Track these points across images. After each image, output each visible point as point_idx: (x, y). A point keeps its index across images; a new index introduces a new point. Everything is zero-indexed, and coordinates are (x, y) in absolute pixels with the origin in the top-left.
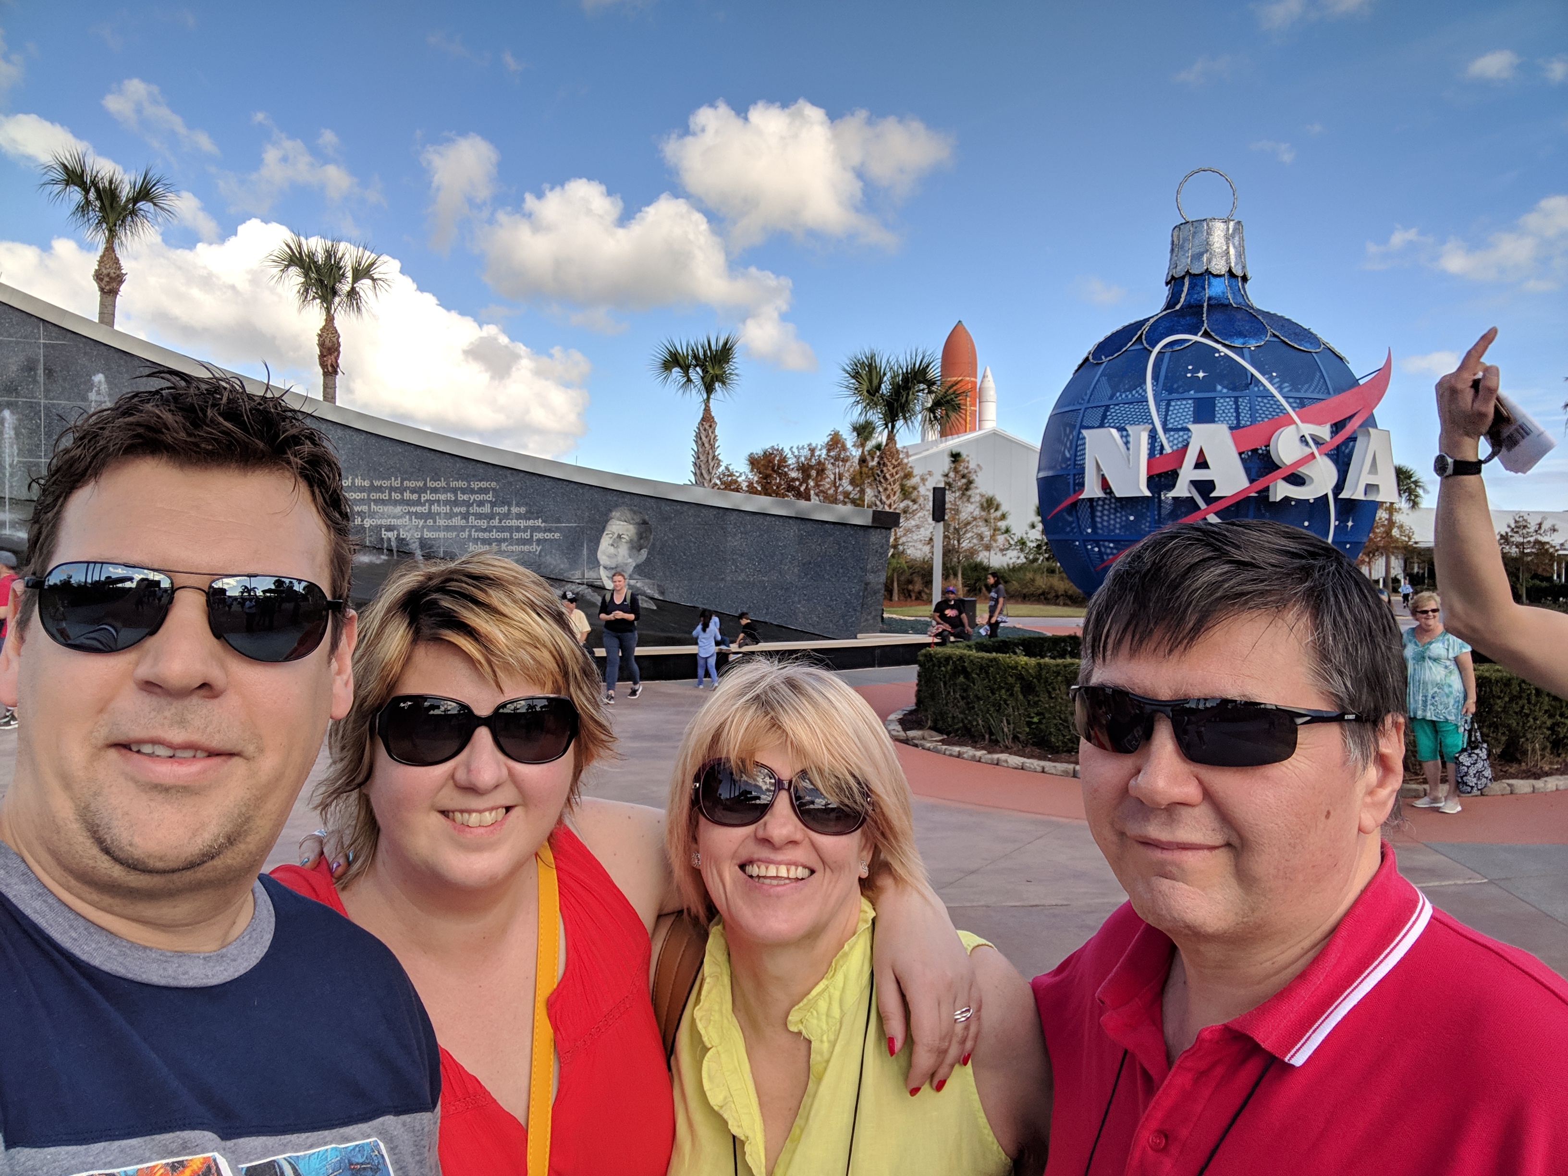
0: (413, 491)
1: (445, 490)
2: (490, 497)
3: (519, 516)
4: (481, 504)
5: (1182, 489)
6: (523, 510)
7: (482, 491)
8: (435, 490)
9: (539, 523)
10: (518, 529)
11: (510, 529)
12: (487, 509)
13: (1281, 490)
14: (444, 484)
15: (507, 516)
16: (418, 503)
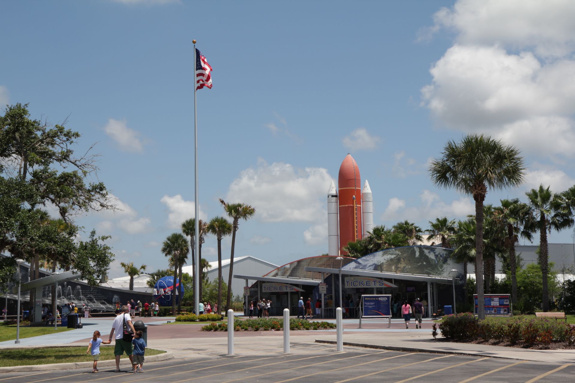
0: (84, 292)
1: (89, 292)
2: (96, 292)
3: (100, 295)
4: (94, 293)
5: (159, 294)
6: (101, 294)
7: (95, 292)
8: (88, 292)
9: (103, 296)
10: (100, 297)
11: (99, 297)
12: (95, 294)
13: (166, 294)
14: (89, 291)
15: (99, 295)
16: (85, 294)
